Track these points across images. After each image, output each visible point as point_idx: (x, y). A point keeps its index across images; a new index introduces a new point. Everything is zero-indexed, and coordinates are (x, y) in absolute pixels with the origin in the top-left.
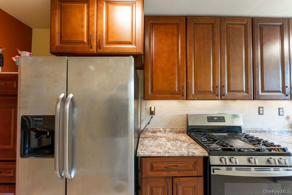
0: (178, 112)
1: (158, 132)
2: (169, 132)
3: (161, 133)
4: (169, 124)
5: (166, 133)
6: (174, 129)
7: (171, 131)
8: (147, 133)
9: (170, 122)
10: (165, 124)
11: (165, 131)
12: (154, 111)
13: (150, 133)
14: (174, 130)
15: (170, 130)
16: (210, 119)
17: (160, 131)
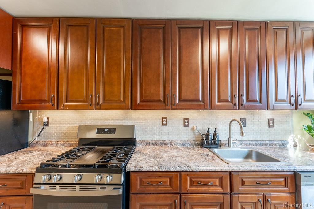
0: (74, 122)
1: (50, 145)
2: (62, 145)
3: (53, 146)
4: (64, 136)
5: (59, 146)
6: (68, 141)
7: (63, 144)
8: (37, 146)
9: (65, 134)
10: (59, 136)
11: (57, 144)
12: (48, 122)
13: (41, 146)
14: (67, 143)
15: (63, 142)
16: (100, 130)
17: (52, 144)
